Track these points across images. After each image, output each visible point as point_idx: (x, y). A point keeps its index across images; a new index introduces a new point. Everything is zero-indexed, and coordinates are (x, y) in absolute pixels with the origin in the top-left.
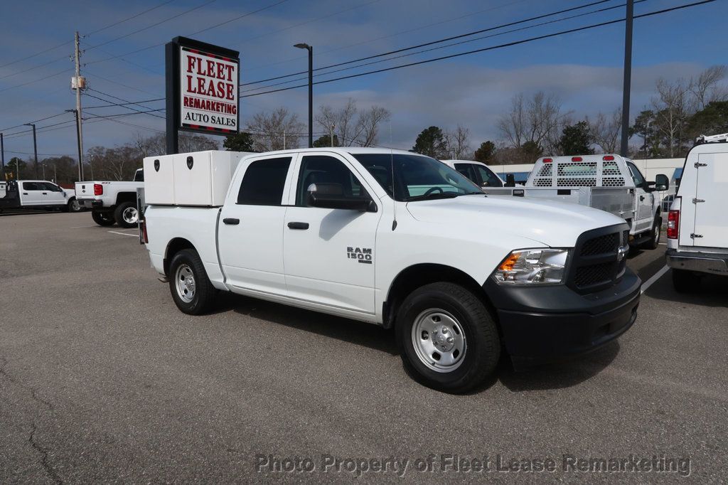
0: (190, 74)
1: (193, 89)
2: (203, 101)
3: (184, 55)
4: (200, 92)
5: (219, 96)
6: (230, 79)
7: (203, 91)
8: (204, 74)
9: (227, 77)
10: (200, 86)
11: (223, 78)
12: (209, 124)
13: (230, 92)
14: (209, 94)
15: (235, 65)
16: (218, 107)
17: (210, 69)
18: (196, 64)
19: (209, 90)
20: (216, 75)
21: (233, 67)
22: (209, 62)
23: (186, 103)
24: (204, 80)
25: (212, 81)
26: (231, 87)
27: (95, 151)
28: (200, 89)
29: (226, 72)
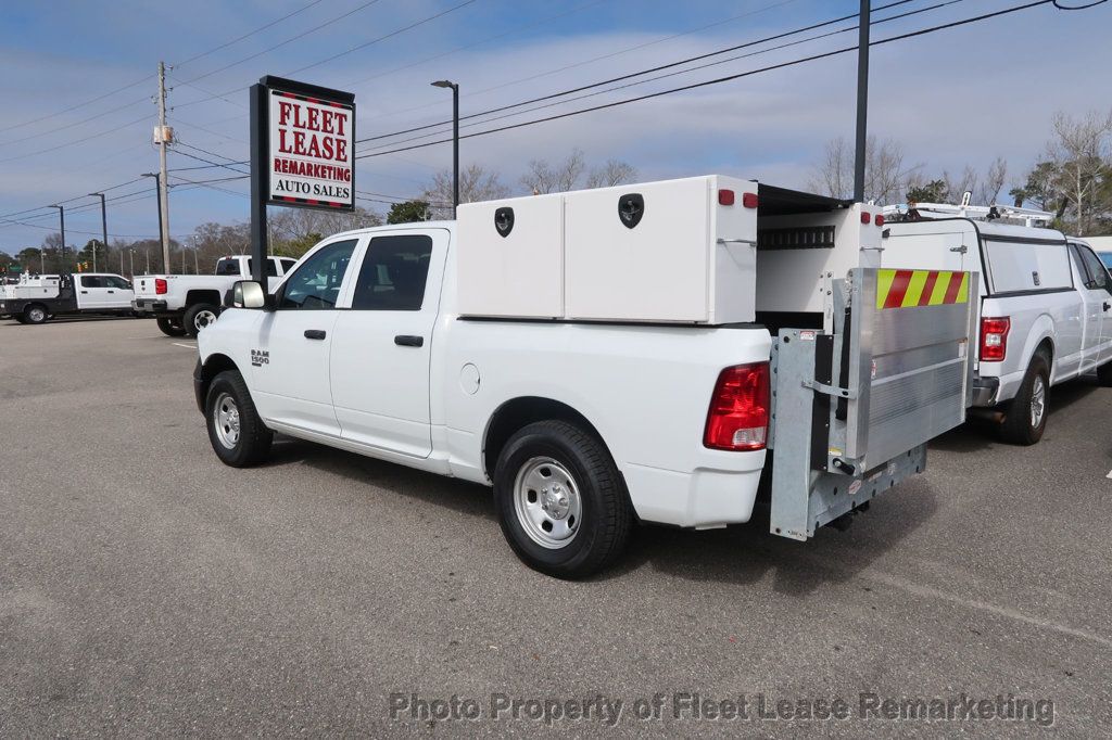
0: (283, 127)
1: (287, 148)
2: (302, 164)
3: (275, 101)
4: (297, 152)
5: (325, 156)
6: (341, 133)
7: (301, 150)
8: (304, 127)
9: (336, 130)
10: (298, 143)
11: (332, 132)
12: (311, 196)
13: (340, 150)
14: (310, 155)
15: (349, 113)
16: (323, 172)
17: (312, 119)
18: (292, 113)
19: (311, 148)
20: (321, 128)
21: (345, 116)
22: (310, 110)
23: (277, 167)
24: (303, 135)
25: (314, 136)
26: (342, 144)
27: (206, 229)
28: (297, 148)
29: (335, 123)
